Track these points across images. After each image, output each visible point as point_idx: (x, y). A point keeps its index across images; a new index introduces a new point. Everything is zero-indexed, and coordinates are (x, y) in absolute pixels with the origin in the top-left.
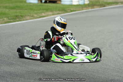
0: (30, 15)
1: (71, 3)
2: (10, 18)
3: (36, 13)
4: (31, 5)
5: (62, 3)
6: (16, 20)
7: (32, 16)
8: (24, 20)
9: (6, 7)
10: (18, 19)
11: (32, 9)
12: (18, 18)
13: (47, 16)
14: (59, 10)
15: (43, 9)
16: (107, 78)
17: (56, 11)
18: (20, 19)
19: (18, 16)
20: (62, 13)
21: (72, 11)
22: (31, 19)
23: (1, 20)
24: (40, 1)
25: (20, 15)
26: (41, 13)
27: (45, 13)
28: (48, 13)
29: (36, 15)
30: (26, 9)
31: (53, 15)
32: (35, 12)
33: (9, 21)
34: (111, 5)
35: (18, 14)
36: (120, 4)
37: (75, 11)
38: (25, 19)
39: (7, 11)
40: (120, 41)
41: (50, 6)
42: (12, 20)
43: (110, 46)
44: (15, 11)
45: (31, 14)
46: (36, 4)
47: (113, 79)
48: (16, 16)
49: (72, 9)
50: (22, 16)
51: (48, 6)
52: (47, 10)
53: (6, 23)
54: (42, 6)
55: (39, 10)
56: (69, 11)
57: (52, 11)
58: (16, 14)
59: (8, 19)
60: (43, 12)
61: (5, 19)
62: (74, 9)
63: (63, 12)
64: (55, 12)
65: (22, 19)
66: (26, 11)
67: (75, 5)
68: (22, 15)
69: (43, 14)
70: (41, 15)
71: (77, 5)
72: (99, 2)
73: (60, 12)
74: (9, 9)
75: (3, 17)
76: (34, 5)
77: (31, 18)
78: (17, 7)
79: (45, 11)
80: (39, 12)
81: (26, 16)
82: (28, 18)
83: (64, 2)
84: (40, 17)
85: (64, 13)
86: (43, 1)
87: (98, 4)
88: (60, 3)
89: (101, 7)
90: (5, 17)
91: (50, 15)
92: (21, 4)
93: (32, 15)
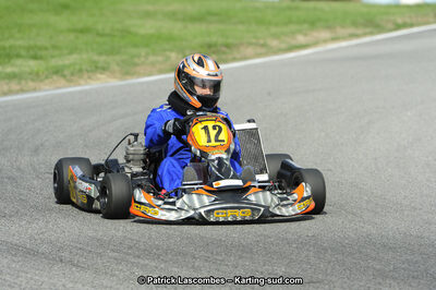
0: (254, 41)
3: (275, 36)
8: (234, 60)
9: (173, 16)
11: (260, 22)
12: (214, 53)
13: (316, 43)
14: (355, 24)
15: (301, 22)
17: (343, 27)
18: (224, 57)
19: (215, 45)
20: (365, 35)
21: (398, 27)
23: (160, 58)
25: (221, 40)
26: (293, 33)
27: (306, 35)
29: (274, 43)
30: (242, 23)
31: (334, 39)
32: (274, 30)
35: (214, 39)
37: (412, 25)
38: (238, 56)
39: (176, 28)
44: (203, 27)
48: (210, 46)
49: (400, 21)
50: (228, 46)
52: (313, 24)
54: (296, 8)
56: (390, 26)
57: (329, 27)
58: (207, 40)
60: (300, 32)
61: (173, 55)
62: (408, 20)
63: (368, 30)
64: (341, 32)
65: (230, 57)
66: (240, 27)
67: (409, 7)
68: (230, 41)
69: (301, 39)
70: (294, 42)
71: (418, 6)
73: (359, 31)
74: (184, 20)
75: (165, 50)
77: (259, 50)
78: (210, 13)
79: (306, 26)
81: (242, 44)
82: (250, 51)
84: (291, 49)
85: (371, 34)
90: (171, 50)
91: (325, 41)
93: (262, 42)
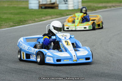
1: (67, 8)
2: (15, 22)
4: (32, 11)
5: (60, 8)
6: (20, 24)
7: (34, 20)
10: (21, 23)
16: (98, 71)
22: (33, 23)
24: (40, 8)
28: (47, 17)
33: (14, 25)
34: (101, 9)
36: (109, 7)
40: (109, 40)
41: (49, 11)
42: (16, 25)
43: (100, 44)
45: (33, 19)
46: (37, 9)
47: (103, 72)
51: (47, 11)
53: (11, 27)
55: (40, 15)
59: (13, 23)
72: (91, 7)
76: (35, 10)
80: (39, 16)
83: (61, 7)
86: (43, 7)
87: (90, 8)
88: (58, 9)
89: (92, 11)
92: (25, 10)
